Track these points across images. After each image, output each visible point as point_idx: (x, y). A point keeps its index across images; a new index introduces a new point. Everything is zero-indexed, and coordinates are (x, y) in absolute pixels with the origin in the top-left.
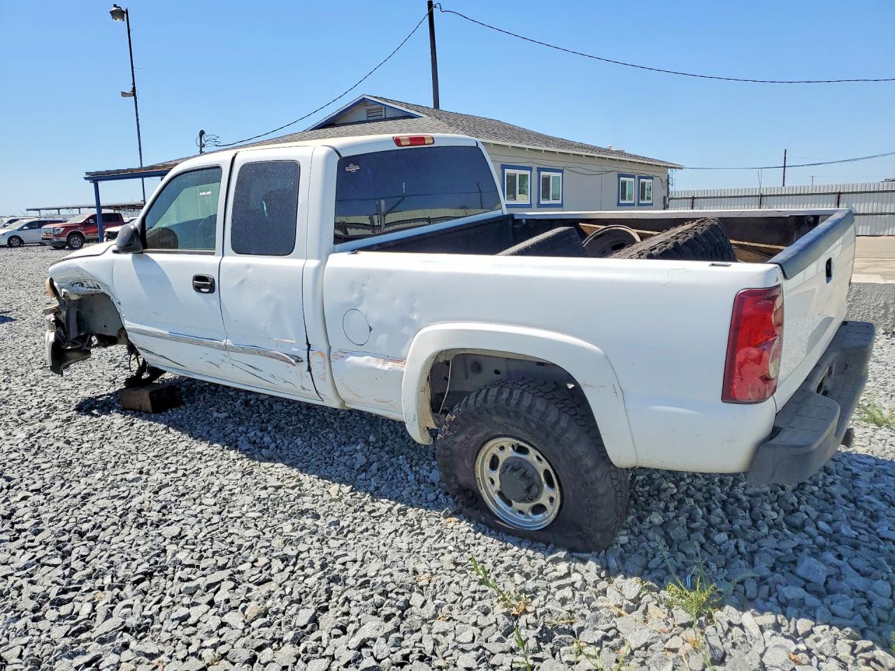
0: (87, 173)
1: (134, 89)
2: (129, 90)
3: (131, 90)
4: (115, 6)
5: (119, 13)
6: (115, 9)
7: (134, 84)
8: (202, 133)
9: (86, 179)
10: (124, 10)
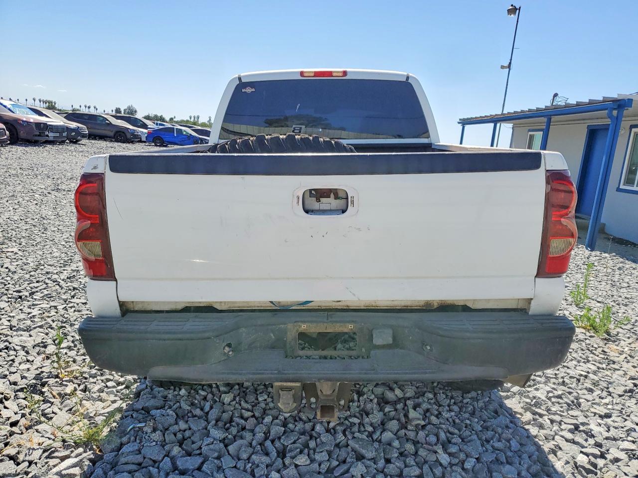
0: (460, 120)
1: (510, 63)
2: (506, 64)
3: (508, 64)
4: (512, 5)
5: (513, 10)
6: (511, 7)
7: (511, 60)
8: (556, 95)
9: (459, 123)
10: (518, 7)
